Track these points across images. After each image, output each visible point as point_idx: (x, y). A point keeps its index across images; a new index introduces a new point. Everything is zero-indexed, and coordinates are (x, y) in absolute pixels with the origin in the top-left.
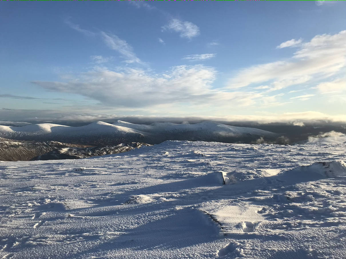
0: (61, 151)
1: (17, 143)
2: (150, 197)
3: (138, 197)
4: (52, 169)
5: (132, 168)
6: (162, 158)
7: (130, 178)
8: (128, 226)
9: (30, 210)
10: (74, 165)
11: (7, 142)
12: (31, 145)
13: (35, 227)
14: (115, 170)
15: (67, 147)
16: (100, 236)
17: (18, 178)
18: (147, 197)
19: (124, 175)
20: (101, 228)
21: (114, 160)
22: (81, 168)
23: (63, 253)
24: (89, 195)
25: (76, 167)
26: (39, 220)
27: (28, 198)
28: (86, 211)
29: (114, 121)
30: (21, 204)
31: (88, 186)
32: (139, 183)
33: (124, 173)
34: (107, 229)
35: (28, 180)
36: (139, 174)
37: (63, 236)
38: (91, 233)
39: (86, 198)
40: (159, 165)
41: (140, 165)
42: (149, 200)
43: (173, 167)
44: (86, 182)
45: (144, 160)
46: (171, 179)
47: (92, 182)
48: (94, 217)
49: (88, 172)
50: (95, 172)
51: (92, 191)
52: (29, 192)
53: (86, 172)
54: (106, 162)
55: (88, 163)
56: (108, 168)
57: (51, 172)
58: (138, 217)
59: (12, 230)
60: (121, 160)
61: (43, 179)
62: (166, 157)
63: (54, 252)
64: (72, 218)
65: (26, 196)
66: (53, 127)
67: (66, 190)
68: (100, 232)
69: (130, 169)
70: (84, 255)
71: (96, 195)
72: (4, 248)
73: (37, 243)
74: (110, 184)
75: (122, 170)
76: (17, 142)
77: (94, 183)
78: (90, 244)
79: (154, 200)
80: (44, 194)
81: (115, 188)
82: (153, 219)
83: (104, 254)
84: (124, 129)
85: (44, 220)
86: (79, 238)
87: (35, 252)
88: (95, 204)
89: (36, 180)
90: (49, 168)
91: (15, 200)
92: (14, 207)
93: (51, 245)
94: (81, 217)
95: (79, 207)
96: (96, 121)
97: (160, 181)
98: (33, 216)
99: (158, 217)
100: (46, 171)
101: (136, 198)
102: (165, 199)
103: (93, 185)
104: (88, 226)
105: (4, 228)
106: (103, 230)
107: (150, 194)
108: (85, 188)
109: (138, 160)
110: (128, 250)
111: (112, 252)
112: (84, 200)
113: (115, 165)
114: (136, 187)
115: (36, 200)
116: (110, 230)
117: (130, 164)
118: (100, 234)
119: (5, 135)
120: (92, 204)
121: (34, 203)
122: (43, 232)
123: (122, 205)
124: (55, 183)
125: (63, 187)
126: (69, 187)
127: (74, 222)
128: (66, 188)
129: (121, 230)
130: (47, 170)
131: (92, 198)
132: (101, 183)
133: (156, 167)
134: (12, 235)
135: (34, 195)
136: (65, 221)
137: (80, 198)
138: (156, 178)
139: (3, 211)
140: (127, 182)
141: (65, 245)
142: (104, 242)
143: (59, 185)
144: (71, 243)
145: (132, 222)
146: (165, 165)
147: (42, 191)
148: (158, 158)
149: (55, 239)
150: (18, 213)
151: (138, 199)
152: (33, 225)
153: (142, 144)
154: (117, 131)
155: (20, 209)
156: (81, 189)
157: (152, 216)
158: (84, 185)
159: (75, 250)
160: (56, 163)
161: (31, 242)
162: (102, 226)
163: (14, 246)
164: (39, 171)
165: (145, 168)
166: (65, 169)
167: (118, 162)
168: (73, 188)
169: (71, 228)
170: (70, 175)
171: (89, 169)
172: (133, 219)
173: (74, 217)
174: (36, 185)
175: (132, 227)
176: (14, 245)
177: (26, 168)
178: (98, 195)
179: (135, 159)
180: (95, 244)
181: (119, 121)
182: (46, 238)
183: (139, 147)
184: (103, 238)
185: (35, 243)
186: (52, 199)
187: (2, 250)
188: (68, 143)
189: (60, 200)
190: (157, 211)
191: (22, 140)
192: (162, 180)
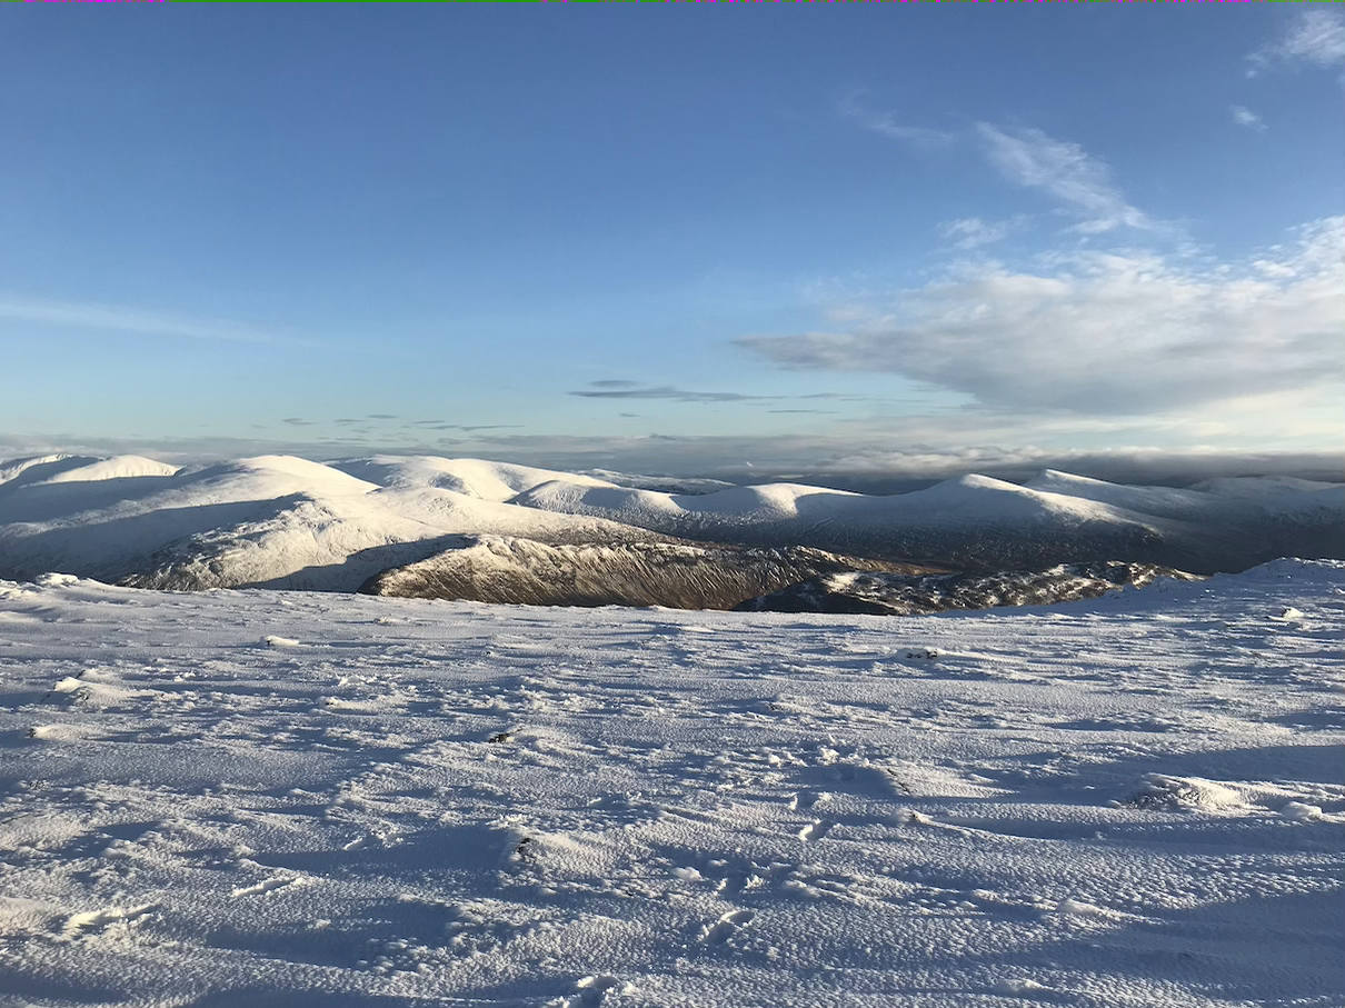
0: (831, 584)
1: (690, 550)
2: (1237, 793)
3: (1185, 785)
4: (821, 645)
5: (1135, 668)
6: (1272, 633)
7: (1135, 707)
8: (1156, 895)
9: (777, 776)
10: (897, 637)
11: (664, 546)
12: (731, 557)
13: (802, 836)
14: (1061, 668)
15: (851, 570)
16: (1045, 911)
17: (722, 668)
18: (1226, 789)
19: (1105, 693)
20: (1041, 882)
21: (1048, 627)
22: (929, 649)
23: (914, 944)
24: (973, 752)
25: (905, 643)
26: (814, 815)
27: (764, 737)
28: (971, 809)
29: (1030, 473)
30: (747, 754)
31: (961, 720)
32: (1176, 732)
33: (1100, 682)
34: (1068, 890)
35: (752, 675)
36: (1169, 694)
37: (904, 887)
38: (1007, 895)
39: (963, 763)
40: (1262, 664)
41: (1167, 658)
42: (1238, 806)
43: (1337, 677)
44: (953, 703)
45: (1182, 636)
46: (1330, 729)
47: (976, 704)
48: (1007, 837)
49: (956, 668)
50: (980, 668)
51: (982, 737)
52: (763, 717)
53: (948, 667)
54: (1017, 636)
55: (947, 632)
56: (1029, 658)
57: (822, 657)
58: (1194, 865)
59: (736, 837)
60: (1080, 630)
61: (801, 676)
62: (1292, 628)
63: (881, 933)
64: (925, 827)
65: (756, 728)
66: (802, 497)
67: (885, 726)
68: (1040, 898)
69: (1124, 669)
70: (993, 966)
71: (1003, 758)
72: (720, 888)
73: (821, 893)
74: (1049, 720)
75: (1092, 672)
76: (692, 548)
77: (985, 711)
78: (1007, 933)
79: (1260, 807)
80: (811, 729)
81: (1074, 737)
82: (1269, 887)
83: (1071, 982)
84: (1071, 507)
85: (829, 819)
86: (962, 904)
87: (817, 920)
88: (1002, 791)
89: (778, 678)
90: (810, 639)
91: (727, 739)
92: (728, 761)
93: (867, 908)
94: (956, 828)
95: (942, 793)
96: (956, 475)
97: (1275, 734)
98: (792, 799)
99: (1293, 882)
100: (803, 651)
101: (1175, 790)
102: (1317, 811)
103: (979, 718)
104: (988, 867)
105: (711, 825)
106: (1049, 892)
107: (1239, 779)
108: (952, 725)
109: (1152, 635)
110: (1173, 989)
111: (1104, 983)
112: (958, 767)
113: (1059, 648)
114: (1167, 744)
115: (789, 744)
116: (1078, 895)
117: (1120, 648)
118: (1041, 906)
119: (658, 522)
120: (992, 790)
121: (786, 758)
122: (833, 860)
123: (1115, 807)
124: (843, 697)
125: (873, 713)
126: (894, 713)
127: (934, 845)
128: (884, 717)
129: (1127, 906)
130: (806, 645)
131: (986, 765)
132: (1013, 715)
133: (1246, 672)
134: (738, 850)
135: (781, 727)
136: (901, 833)
137: (940, 759)
138: (1254, 718)
139: (696, 770)
140: (1122, 722)
141: (916, 917)
142: (1063, 937)
143: (857, 704)
144: (938, 916)
145: (1168, 883)
146: (1292, 667)
147: (803, 719)
148: (1249, 633)
149: (879, 891)
150: (742, 782)
151: (1182, 792)
152: (797, 831)
153: (1152, 571)
154: (1043, 514)
155: (747, 768)
156: (938, 728)
157: (1259, 871)
158: (947, 715)
159: (956, 942)
160: (834, 627)
161: (802, 885)
162: (1045, 876)
163: (751, 889)
164: (781, 649)
165: (1195, 670)
166: (865, 648)
167: (1070, 638)
168: (907, 722)
169: (927, 864)
170: (890, 671)
171: (957, 654)
172: (1172, 872)
173: (933, 827)
174: (781, 696)
175: (1171, 901)
176: (750, 884)
177: (739, 634)
178: (1011, 758)
179: (1137, 630)
180: (1027, 937)
181: (1050, 473)
182: (848, 881)
183: (1137, 582)
184: (1056, 921)
185: (813, 890)
186: (844, 751)
187: (716, 893)
188: (856, 556)
189: (871, 758)
190: (1285, 858)
191: (707, 540)
192: (1285, 731)
